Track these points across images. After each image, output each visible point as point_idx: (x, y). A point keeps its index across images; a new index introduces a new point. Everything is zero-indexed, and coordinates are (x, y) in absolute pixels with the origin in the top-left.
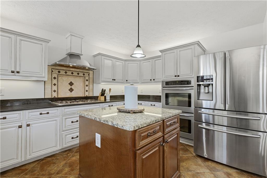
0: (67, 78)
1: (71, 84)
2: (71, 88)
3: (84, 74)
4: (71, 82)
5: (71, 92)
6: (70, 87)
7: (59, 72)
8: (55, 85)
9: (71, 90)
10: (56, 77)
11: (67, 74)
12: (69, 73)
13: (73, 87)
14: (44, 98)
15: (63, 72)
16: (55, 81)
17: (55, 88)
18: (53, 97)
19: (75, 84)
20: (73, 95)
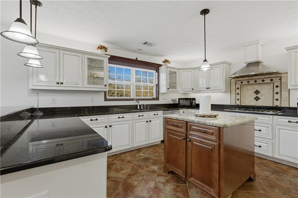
0: (252, 87)
1: (257, 92)
2: (257, 97)
3: (272, 80)
4: (257, 91)
5: (257, 100)
6: (255, 95)
7: (242, 83)
8: (238, 94)
9: (257, 99)
10: (239, 87)
11: (250, 83)
12: (252, 82)
13: (259, 95)
14: (230, 104)
15: (245, 82)
16: (238, 91)
17: (238, 97)
18: (237, 104)
19: (262, 92)
20: (260, 103)
